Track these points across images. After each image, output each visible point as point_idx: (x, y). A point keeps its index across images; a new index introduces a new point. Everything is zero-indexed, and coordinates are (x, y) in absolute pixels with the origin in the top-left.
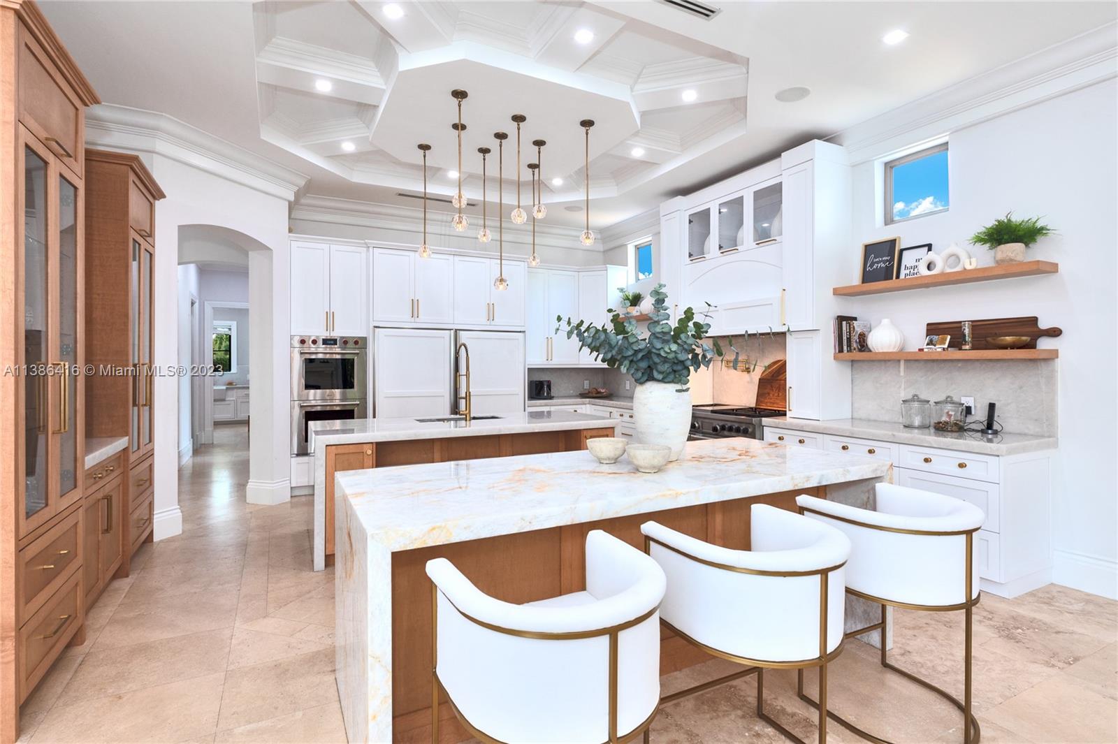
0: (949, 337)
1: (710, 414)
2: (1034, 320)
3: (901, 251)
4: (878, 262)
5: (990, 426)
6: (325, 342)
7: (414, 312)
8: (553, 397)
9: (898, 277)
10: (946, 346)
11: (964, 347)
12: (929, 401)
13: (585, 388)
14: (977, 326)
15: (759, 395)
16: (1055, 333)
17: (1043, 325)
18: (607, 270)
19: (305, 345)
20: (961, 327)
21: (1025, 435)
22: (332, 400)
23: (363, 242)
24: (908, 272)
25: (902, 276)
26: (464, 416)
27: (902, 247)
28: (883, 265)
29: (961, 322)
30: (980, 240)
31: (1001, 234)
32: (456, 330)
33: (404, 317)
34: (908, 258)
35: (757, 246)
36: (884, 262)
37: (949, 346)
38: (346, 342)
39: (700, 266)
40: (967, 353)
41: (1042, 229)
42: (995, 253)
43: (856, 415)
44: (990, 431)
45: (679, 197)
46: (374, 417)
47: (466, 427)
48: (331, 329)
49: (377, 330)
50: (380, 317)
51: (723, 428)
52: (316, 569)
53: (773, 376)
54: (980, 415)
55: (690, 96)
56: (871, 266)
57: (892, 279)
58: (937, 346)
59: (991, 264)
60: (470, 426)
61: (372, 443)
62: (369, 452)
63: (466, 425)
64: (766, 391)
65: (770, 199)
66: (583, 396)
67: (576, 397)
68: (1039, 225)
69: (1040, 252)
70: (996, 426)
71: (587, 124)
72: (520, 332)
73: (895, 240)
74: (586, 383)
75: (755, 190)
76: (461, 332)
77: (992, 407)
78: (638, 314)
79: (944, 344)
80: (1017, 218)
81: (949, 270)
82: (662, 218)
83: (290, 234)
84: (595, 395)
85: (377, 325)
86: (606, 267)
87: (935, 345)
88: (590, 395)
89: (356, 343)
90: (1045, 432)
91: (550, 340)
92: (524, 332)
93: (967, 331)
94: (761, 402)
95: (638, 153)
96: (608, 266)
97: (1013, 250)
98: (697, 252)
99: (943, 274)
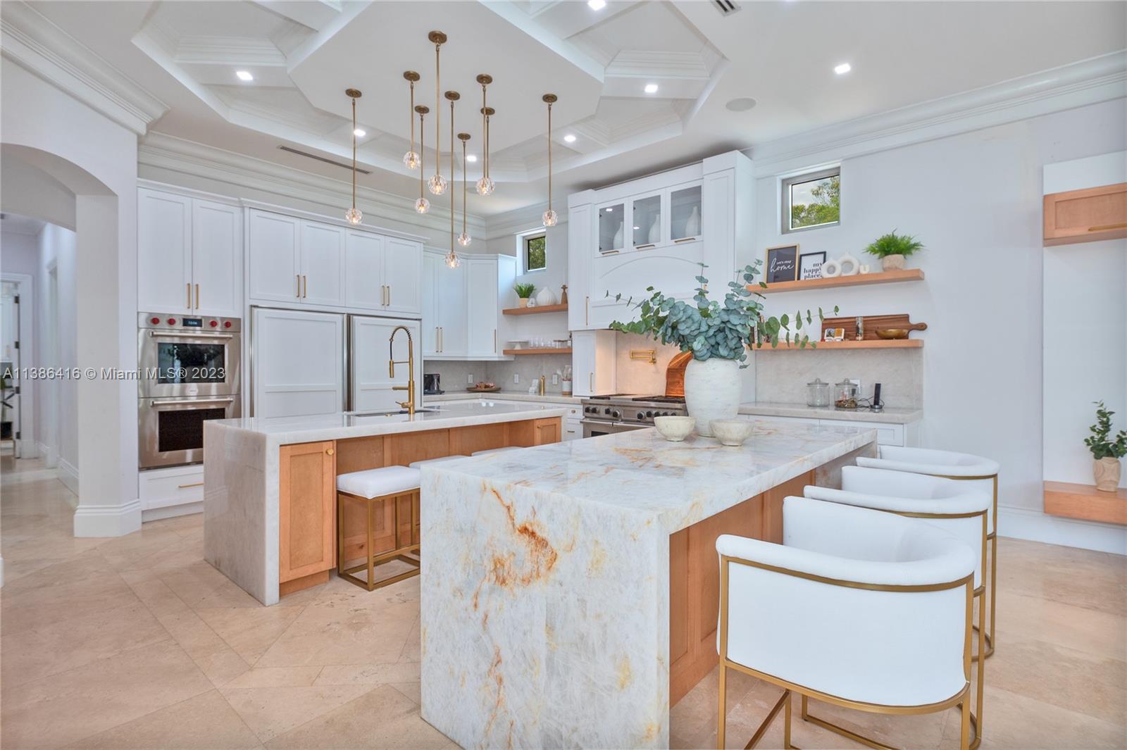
0: (843, 330)
1: (631, 401)
2: (906, 317)
3: (801, 256)
4: (780, 265)
5: (876, 402)
6: (186, 322)
7: (300, 292)
8: (444, 392)
9: (799, 279)
10: (842, 337)
11: (857, 338)
12: (827, 384)
13: (469, 382)
14: (867, 320)
15: (668, 384)
16: (922, 327)
17: (914, 320)
18: (497, 259)
19: (158, 326)
20: (855, 322)
21: (900, 408)
22: (209, 395)
23: (236, 199)
24: (807, 274)
25: (802, 278)
26: (407, 409)
27: (802, 253)
28: (785, 268)
29: (855, 318)
30: (873, 250)
31: (889, 247)
32: (349, 316)
33: (287, 296)
34: (807, 263)
35: (675, 243)
36: (786, 265)
37: (845, 338)
38: (213, 324)
39: (612, 260)
40: (859, 342)
41: (915, 245)
42: (883, 262)
43: (759, 399)
44: (877, 406)
45: (590, 191)
46: (252, 415)
47: (410, 420)
48: (195, 306)
49: (256, 310)
50: (257, 294)
51: (649, 414)
52: (268, 603)
53: (681, 365)
54: (866, 394)
55: (651, 89)
56: (776, 266)
57: (794, 280)
58: (836, 338)
59: (879, 271)
60: (414, 420)
61: (332, 440)
62: (331, 452)
63: (410, 418)
64: (677, 380)
65: (690, 200)
66: (470, 390)
67: (462, 391)
68: (912, 242)
69: (912, 263)
70: (881, 403)
71: (550, 98)
72: (416, 320)
73: (796, 247)
74: (470, 377)
75: (673, 191)
76: (355, 317)
77: (878, 387)
78: (533, 306)
79: (841, 335)
80: (899, 235)
81: (844, 275)
82: (570, 210)
83: (139, 179)
84: (483, 389)
85: (256, 304)
86: (497, 256)
87: (833, 337)
88: (479, 389)
89: (228, 325)
90: (915, 406)
91: (440, 330)
92: (420, 320)
93: (860, 325)
94: (672, 390)
95: (570, 139)
96: (499, 254)
97: (895, 259)
98: (608, 246)
99: (840, 277)
